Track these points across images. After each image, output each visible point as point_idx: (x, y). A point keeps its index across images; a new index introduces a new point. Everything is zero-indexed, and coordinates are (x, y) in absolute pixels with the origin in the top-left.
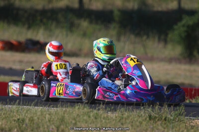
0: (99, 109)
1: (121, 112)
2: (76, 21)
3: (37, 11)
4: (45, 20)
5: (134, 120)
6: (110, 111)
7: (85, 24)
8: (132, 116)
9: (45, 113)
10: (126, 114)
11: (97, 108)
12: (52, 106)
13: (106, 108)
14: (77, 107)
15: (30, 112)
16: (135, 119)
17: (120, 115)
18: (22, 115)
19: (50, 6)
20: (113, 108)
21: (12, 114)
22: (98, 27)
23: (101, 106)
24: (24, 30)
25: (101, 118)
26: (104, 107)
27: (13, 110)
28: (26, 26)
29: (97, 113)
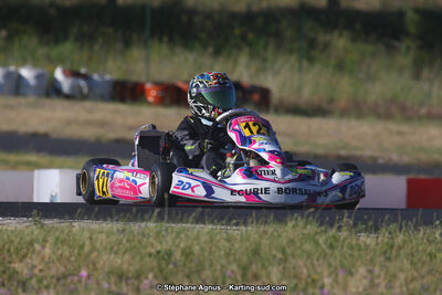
0: (340, 227)
1: (390, 233)
2: (322, 38)
3: (234, 16)
4: (251, 36)
5: (417, 250)
6: (366, 230)
7: (340, 42)
8: (414, 241)
9: (218, 237)
10: (400, 238)
11: (337, 225)
12: (234, 221)
13: (355, 225)
14: (290, 224)
15: (186, 235)
16: (421, 248)
17: (386, 240)
18: (167, 242)
19: (264, 4)
20: (371, 223)
21: (145, 240)
22: (370, 48)
23: (345, 219)
24: (206, 60)
25: (342, 247)
26: (351, 222)
27: (147, 232)
28: (210, 50)
29: (334, 237)
